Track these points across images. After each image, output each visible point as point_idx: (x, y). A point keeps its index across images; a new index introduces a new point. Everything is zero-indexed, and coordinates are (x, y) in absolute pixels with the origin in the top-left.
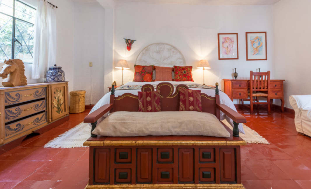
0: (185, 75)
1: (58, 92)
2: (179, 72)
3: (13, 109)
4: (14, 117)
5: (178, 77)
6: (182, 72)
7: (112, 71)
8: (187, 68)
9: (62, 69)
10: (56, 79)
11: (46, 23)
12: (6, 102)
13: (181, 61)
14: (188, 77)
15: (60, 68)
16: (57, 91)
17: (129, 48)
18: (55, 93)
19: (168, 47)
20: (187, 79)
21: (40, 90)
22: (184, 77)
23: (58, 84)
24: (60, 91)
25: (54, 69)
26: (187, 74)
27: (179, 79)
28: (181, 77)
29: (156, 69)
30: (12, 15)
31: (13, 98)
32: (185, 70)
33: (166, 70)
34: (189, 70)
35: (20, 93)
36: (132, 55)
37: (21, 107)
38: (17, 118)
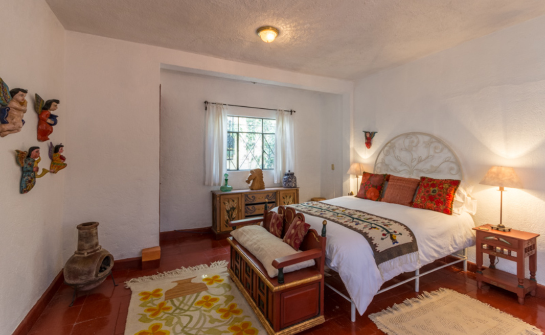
0: (431, 198)
1: (288, 198)
2: (423, 189)
3: (250, 207)
4: (251, 213)
5: (419, 200)
6: (428, 192)
7: (349, 177)
8: (442, 184)
9: (295, 175)
10: (287, 185)
11: (283, 132)
12: (246, 201)
13: (453, 165)
14: (439, 202)
15: (292, 174)
16: (286, 196)
17: (369, 144)
18: (284, 198)
19: (427, 139)
20: (435, 206)
21: (270, 195)
22: (429, 201)
23: (287, 190)
24: (290, 197)
25: (288, 175)
26: (438, 197)
27: (419, 202)
28: (423, 199)
29: (390, 180)
30: (261, 132)
31: (250, 199)
32: (436, 189)
33: (403, 184)
34: (447, 189)
35: (255, 195)
36: (373, 155)
37: (256, 206)
38: (253, 214)
